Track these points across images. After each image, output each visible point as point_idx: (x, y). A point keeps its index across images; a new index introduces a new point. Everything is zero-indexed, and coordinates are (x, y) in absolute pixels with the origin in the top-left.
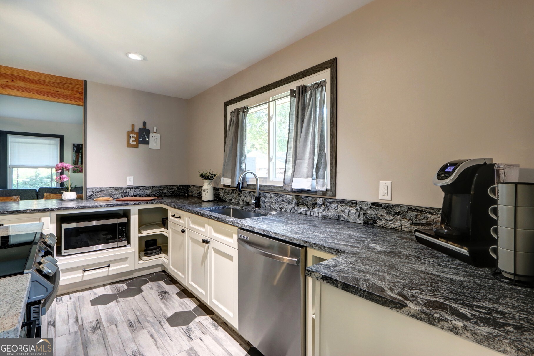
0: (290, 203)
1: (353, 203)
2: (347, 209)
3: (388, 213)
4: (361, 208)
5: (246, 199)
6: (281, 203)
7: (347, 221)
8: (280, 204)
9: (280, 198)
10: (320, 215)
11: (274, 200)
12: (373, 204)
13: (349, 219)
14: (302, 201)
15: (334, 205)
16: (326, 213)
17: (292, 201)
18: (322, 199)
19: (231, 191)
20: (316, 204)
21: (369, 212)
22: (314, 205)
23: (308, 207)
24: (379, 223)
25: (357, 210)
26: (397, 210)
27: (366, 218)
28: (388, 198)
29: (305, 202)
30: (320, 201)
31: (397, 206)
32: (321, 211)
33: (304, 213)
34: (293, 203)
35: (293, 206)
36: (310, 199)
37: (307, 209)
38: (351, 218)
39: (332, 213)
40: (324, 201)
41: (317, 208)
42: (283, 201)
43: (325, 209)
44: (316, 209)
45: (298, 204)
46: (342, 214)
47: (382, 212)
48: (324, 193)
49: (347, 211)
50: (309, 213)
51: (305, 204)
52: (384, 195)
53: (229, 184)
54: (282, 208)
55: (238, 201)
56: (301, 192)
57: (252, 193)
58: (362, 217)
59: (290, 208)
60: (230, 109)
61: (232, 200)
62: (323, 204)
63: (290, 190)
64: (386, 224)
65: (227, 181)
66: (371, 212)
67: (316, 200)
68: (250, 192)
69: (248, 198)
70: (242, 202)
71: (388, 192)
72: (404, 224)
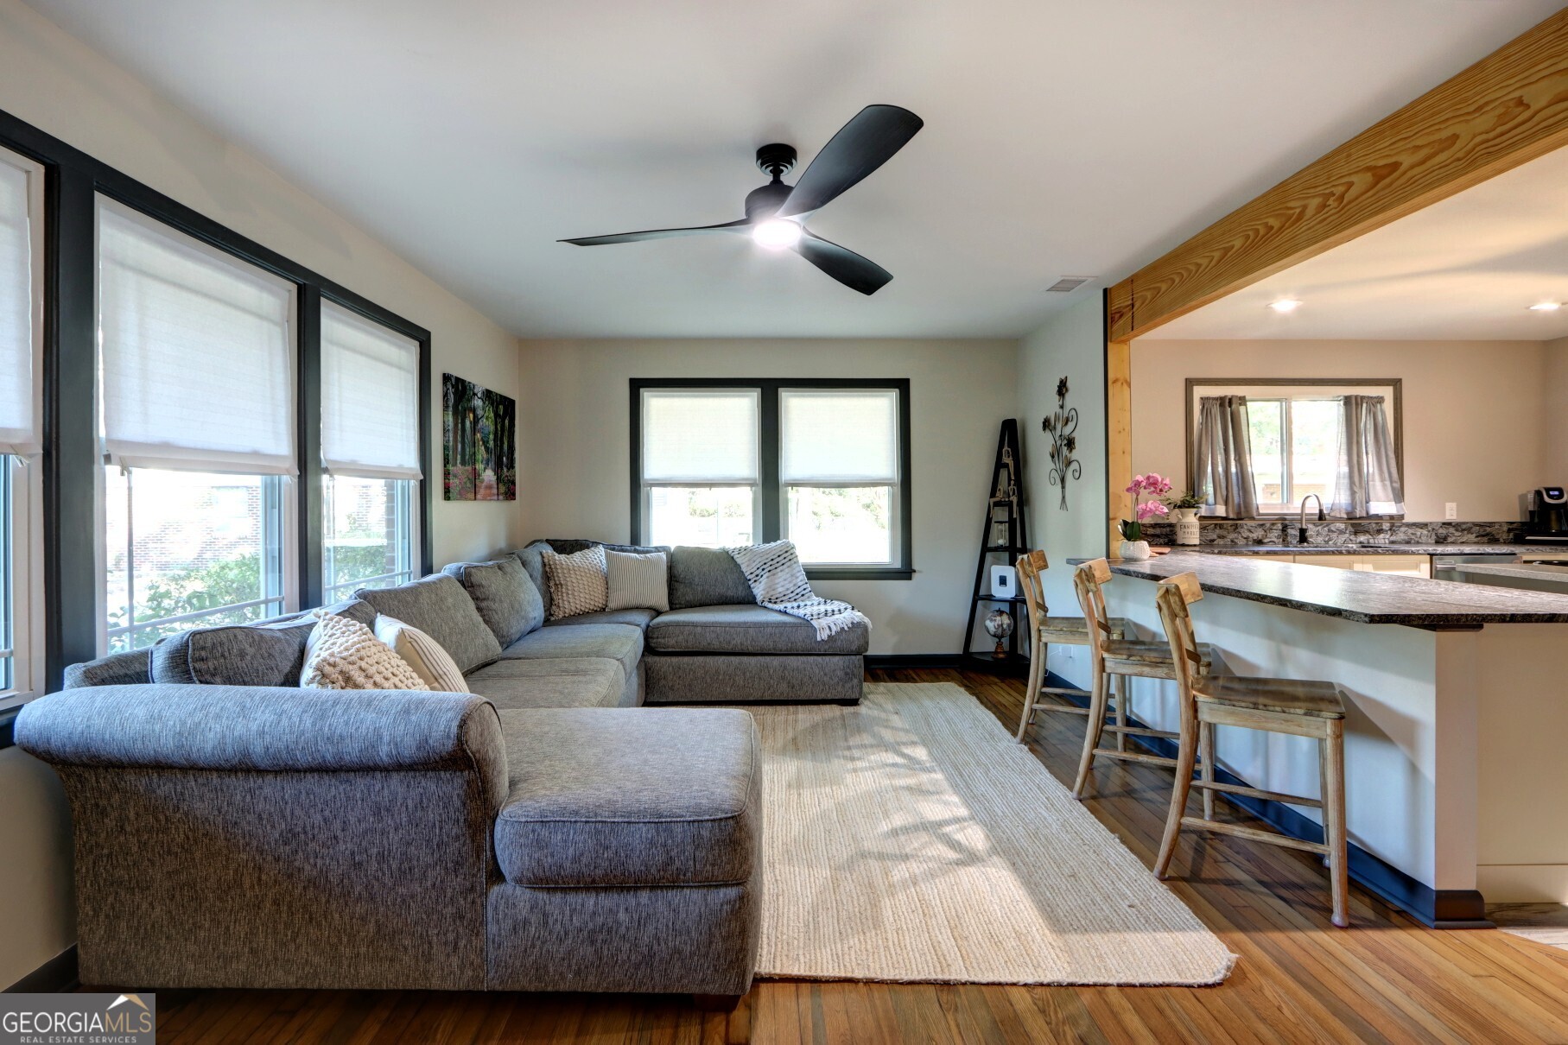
0: (1341, 532)
1: (1424, 525)
2: (1419, 532)
3: (1457, 530)
4: (1433, 529)
5: (1253, 535)
6: (1328, 534)
7: (1418, 543)
8: (1326, 536)
9: (1326, 529)
11: (1317, 531)
12: (1444, 524)
13: (1420, 541)
14: (1361, 529)
15: (1403, 529)
16: (1393, 538)
17: (1346, 530)
18: (1388, 525)
19: (1213, 525)
20: (1382, 530)
21: (1441, 531)
22: (1380, 531)
23: (1371, 535)
24: (1450, 540)
25: (1429, 531)
26: (1464, 526)
27: (1438, 537)
28: (1454, 518)
29: (1366, 529)
30: (1386, 526)
31: (1464, 523)
32: (1388, 537)
34: (1348, 532)
35: (1347, 535)
36: (1374, 525)
37: (1370, 537)
38: (1424, 538)
39: (1400, 536)
40: (1392, 526)
42: (1330, 531)
43: (1392, 535)
44: (1382, 536)
45: (1356, 533)
46: (1413, 537)
47: (1452, 530)
48: (1392, 517)
51: (1366, 532)
52: (1451, 513)
53: (1224, 515)
54: (1330, 540)
55: (1232, 541)
56: (1360, 518)
57: (1268, 525)
58: (1434, 537)
59: (1343, 539)
60: (1200, 392)
61: (1213, 540)
62: (1390, 530)
63: (1345, 516)
64: (1456, 540)
65: (1221, 511)
66: (1442, 531)
67: (1381, 526)
68: (1262, 525)
69: (1258, 534)
70: (1245, 540)
71: (1455, 513)
72: (1472, 537)
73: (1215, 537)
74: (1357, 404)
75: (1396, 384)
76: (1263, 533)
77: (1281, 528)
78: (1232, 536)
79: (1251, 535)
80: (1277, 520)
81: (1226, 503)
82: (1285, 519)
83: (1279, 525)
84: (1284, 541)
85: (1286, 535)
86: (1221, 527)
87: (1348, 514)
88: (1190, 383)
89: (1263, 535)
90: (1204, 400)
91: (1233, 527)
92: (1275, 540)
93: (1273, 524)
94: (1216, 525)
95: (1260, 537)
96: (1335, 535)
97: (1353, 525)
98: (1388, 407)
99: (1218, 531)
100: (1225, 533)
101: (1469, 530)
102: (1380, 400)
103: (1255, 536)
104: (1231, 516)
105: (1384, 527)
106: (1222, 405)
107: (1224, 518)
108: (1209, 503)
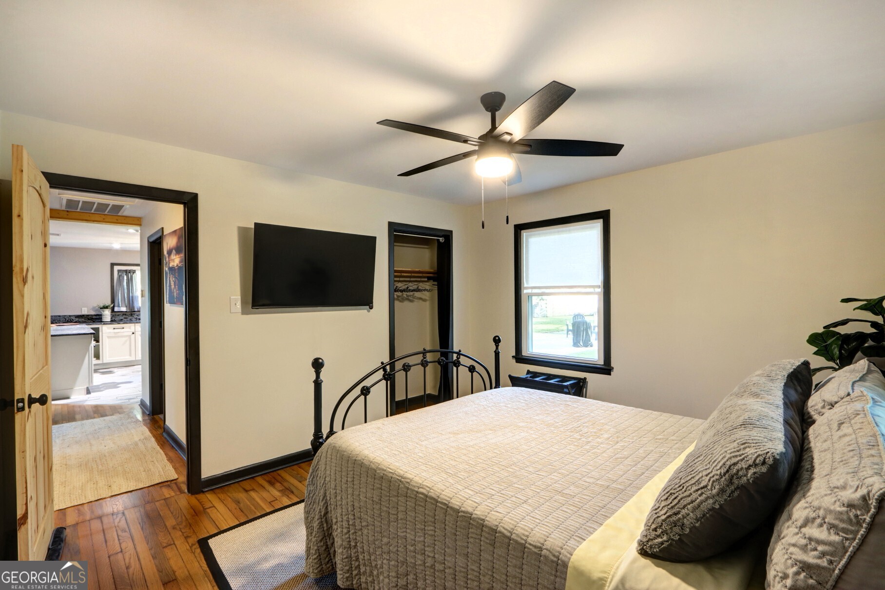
53: (126, 311)
60: (116, 268)
65: (124, 309)
73: (123, 318)
78: (130, 318)
81: (126, 307)
86: (125, 315)
88: (113, 265)
90: (119, 271)
94: (122, 313)
99: (124, 316)
100: (127, 317)
104: (128, 311)
106: (126, 273)
107: (126, 312)
108: (119, 306)
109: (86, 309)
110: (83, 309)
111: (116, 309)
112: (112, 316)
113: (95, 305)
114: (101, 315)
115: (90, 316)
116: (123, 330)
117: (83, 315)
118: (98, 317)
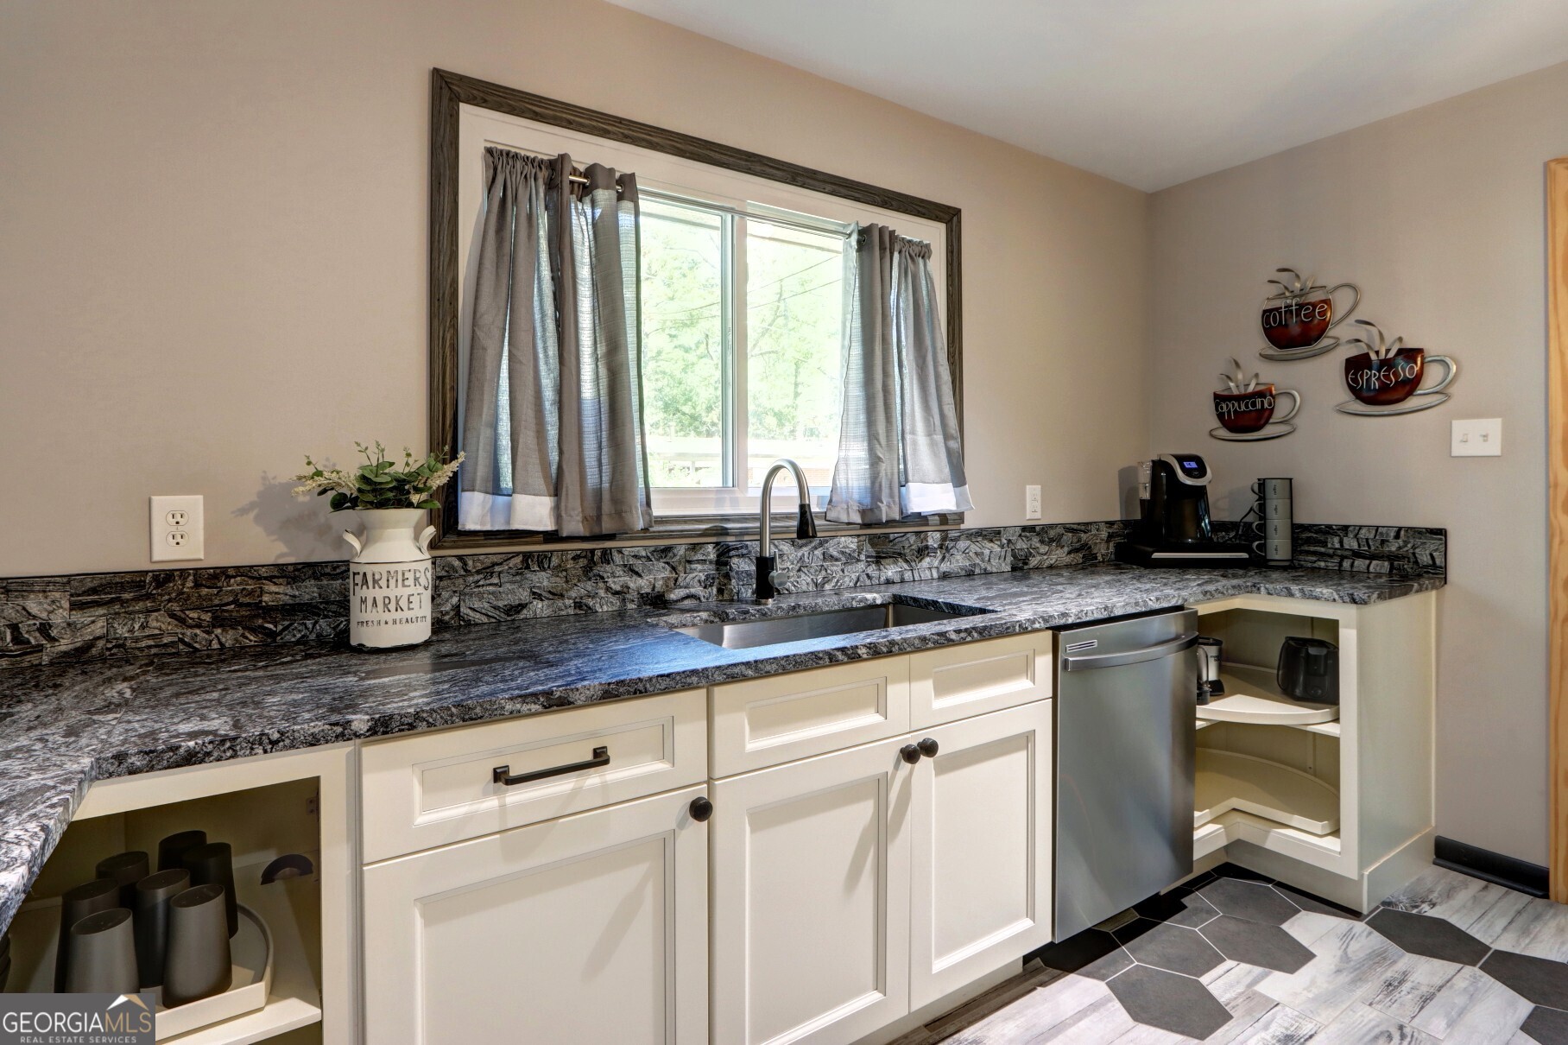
0: (851, 559)
1: (991, 534)
2: (987, 548)
3: (1042, 542)
4: (1008, 541)
5: (640, 582)
6: (822, 566)
7: (986, 573)
8: (816, 571)
9: (818, 552)
10: (935, 575)
11: (795, 562)
12: (1024, 529)
13: (989, 568)
14: (889, 548)
15: (962, 544)
16: (945, 567)
17: (859, 553)
18: (938, 535)
19: (518, 560)
20: (927, 547)
21: (1019, 545)
22: (923, 552)
23: (906, 561)
24: (1033, 562)
25: (1002, 546)
26: (1052, 533)
27: (1014, 556)
28: (1038, 515)
29: (898, 548)
30: (933, 539)
31: (1052, 526)
32: (936, 563)
33: (897, 578)
34: (863, 557)
35: (861, 566)
36: (913, 539)
37: (906, 566)
38: (994, 566)
39: (957, 562)
40: (944, 539)
41: (928, 559)
42: (827, 557)
43: (944, 558)
44: (926, 563)
45: (878, 559)
46: (977, 561)
47: (1035, 541)
48: (943, 518)
49: (987, 552)
50: (908, 576)
51: (899, 555)
52: (1034, 510)
53: (548, 525)
54: (826, 580)
55: (578, 605)
56: (891, 523)
57: (681, 551)
58: (1010, 559)
59: (854, 576)
60: (473, 127)
61: (522, 606)
62: (941, 547)
63: (857, 519)
64: (1041, 562)
65: (534, 512)
66: (1021, 545)
67: (926, 539)
68: (667, 550)
69: (655, 577)
70: (616, 602)
71: (1038, 505)
72: (1059, 555)
73: (524, 595)
74: (882, 249)
75: (949, 216)
76: (667, 573)
77: (713, 556)
79: (634, 583)
80: (705, 533)
81: (557, 490)
82: (724, 532)
83: (710, 547)
84: (720, 591)
85: (727, 576)
87: (863, 513)
88: (448, 95)
89: (666, 580)
90: (498, 159)
91: (582, 562)
92: (698, 590)
93: (694, 547)
94: (527, 556)
95: (659, 585)
96: (835, 568)
97: (873, 540)
98: (937, 266)
101: (1056, 541)
102: (924, 252)
103: (643, 584)
104: (574, 526)
105: (930, 542)
106: (552, 185)
107: (551, 537)
108: (495, 489)
109: (193, 505)
110: (163, 504)
111: (475, 511)
112: (443, 579)
113: (288, 469)
114: (339, 571)
115: (235, 585)
116: (593, 778)
117: (164, 578)
118: (309, 591)
